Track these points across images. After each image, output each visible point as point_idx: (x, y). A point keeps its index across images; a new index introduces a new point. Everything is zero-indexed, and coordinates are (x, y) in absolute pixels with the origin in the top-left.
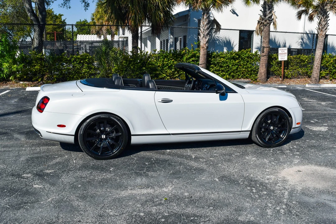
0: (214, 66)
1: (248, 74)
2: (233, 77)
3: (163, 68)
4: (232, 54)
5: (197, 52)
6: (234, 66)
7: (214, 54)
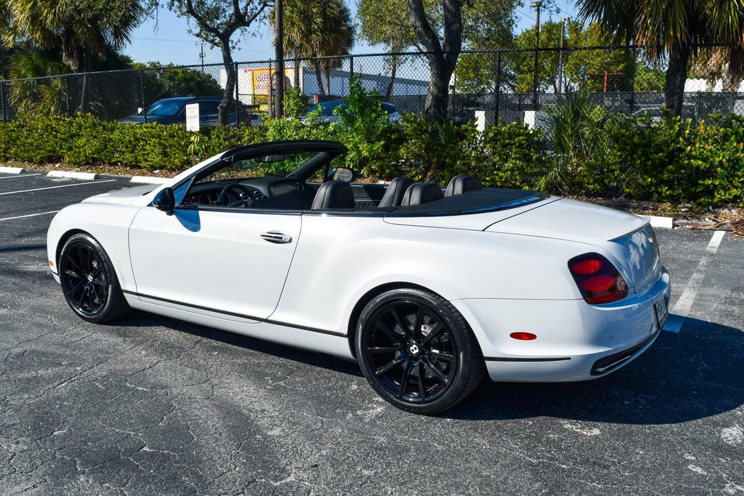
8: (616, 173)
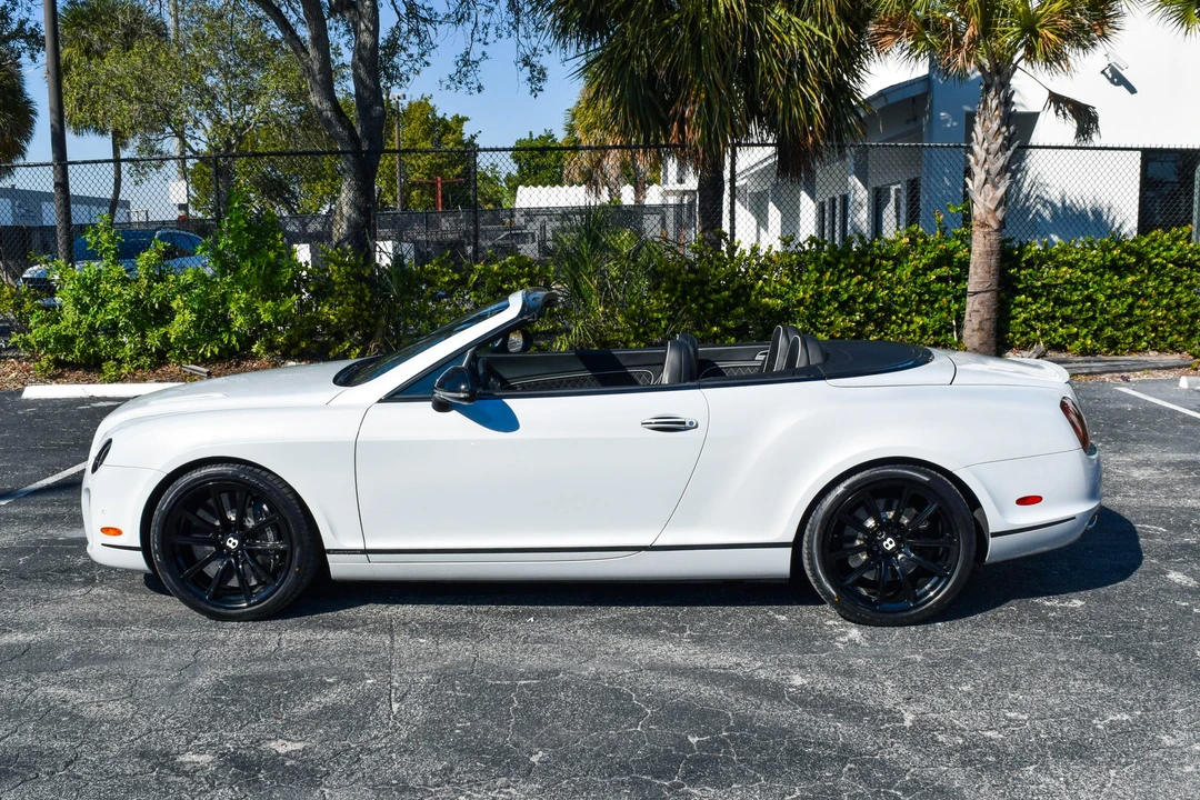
0: (1030, 299)
1: (1180, 334)
2: (1113, 344)
3: (818, 308)
4: (1110, 251)
5: (959, 243)
6: (1119, 300)
7: (1030, 250)
8: (663, 323)
